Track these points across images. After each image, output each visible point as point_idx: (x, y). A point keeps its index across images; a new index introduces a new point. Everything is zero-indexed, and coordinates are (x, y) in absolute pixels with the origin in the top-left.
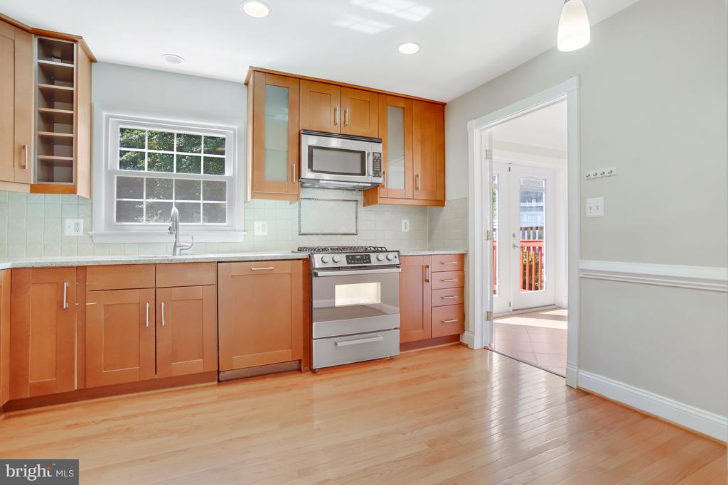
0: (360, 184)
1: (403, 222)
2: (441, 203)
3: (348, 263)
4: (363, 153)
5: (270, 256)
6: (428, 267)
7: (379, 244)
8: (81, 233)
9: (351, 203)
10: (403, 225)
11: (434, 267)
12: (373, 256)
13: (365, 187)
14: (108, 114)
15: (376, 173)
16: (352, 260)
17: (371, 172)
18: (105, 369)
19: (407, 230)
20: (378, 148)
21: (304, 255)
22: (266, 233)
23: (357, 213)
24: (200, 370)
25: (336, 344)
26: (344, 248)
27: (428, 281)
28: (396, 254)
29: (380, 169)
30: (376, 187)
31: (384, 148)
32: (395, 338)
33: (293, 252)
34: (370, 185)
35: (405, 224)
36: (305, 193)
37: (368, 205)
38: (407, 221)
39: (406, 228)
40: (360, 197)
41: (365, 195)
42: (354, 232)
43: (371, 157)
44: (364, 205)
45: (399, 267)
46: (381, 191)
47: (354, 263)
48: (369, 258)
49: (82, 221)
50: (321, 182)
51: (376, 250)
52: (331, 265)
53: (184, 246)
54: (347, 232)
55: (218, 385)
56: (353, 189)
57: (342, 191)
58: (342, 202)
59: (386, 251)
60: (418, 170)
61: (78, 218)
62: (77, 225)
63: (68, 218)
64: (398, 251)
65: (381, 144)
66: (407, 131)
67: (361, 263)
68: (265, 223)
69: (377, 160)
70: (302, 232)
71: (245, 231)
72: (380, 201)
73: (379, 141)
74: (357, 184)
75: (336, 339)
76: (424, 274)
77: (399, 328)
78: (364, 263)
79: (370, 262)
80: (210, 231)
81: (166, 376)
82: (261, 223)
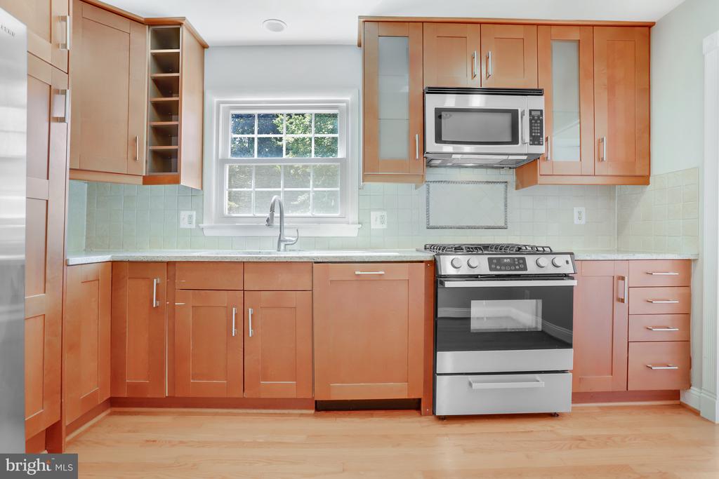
0: (511, 157)
1: (576, 210)
2: (644, 180)
3: (491, 269)
4: (514, 114)
5: (380, 257)
6: (623, 278)
7: (539, 242)
8: (193, 226)
9: (498, 185)
10: (576, 215)
11: (632, 280)
12: (530, 260)
13: (518, 161)
14: (218, 99)
15: (536, 140)
16: (496, 265)
17: (527, 138)
18: (193, 379)
19: (583, 222)
20: (537, 103)
21: (428, 256)
22: (385, 226)
23: (506, 198)
24: (292, 394)
25: (470, 384)
26: (486, 247)
27: (622, 301)
28: (568, 257)
29: (542, 133)
30: (535, 160)
31: (548, 103)
32: (565, 385)
33: (417, 250)
34: (525, 157)
35: (580, 213)
36: (432, 175)
37: (523, 187)
38: (583, 209)
39: (580, 218)
40: (510, 176)
41: (517, 175)
42: (502, 224)
43: (527, 118)
44: (517, 188)
45: (572, 278)
46: (543, 167)
47: (500, 270)
48: (525, 263)
49: (194, 213)
50: (454, 156)
51: (536, 251)
52: (465, 271)
53: (290, 241)
54: (492, 224)
55: (314, 415)
56: (500, 167)
57: (485, 170)
58: (486, 185)
59: (551, 253)
60: (602, 131)
61: (191, 210)
62: (190, 217)
63: (183, 210)
64: (571, 254)
65: (543, 97)
66: (585, 75)
67: (511, 270)
68: (385, 213)
69: (536, 120)
70: (432, 224)
71: (359, 223)
72: (541, 180)
73: (538, 92)
74: (505, 157)
75: (470, 377)
76: (614, 289)
77: (571, 371)
78: (516, 270)
79: (525, 269)
80: (319, 223)
81: (255, 397)
82: (379, 214)
